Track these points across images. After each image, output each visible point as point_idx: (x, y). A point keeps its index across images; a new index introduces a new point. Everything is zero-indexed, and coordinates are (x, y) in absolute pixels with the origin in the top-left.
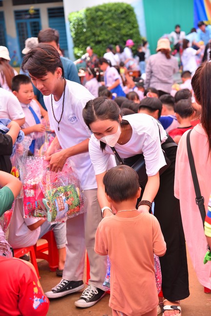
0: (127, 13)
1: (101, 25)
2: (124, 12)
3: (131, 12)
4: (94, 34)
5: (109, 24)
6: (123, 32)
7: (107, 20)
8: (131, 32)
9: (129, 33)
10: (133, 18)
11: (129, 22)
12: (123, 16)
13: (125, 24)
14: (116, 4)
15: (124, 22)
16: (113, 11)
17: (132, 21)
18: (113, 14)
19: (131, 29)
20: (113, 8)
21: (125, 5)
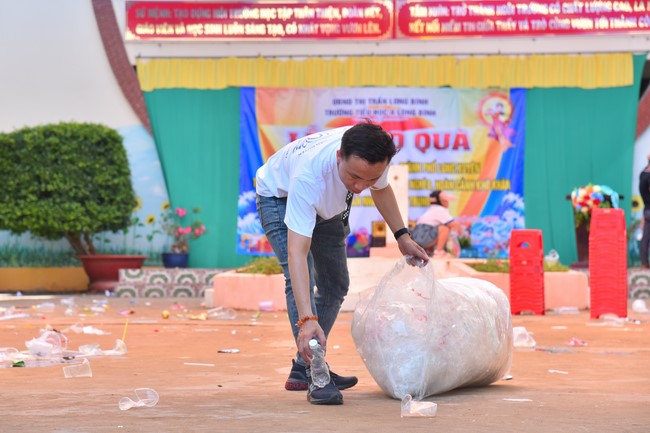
0: (110, 145)
1: (56, 161)
2: (103, 142)
3: (117, 145)
4: (38, 178)
5: (72, 162)
6: (100, 179)
7: (66, 153)
8: (116, 181)
9: (110, 183)
10: (121, 157)
11: (112, 162)
12: (101, 149)
13: (103, 165)
14: (86, 126)
15: (103, 161)
16: (81, 139)
17: (118, 162)
18: (80, 144)
19: (114, 177)
20: (82, 133)
21: (106, 131)
